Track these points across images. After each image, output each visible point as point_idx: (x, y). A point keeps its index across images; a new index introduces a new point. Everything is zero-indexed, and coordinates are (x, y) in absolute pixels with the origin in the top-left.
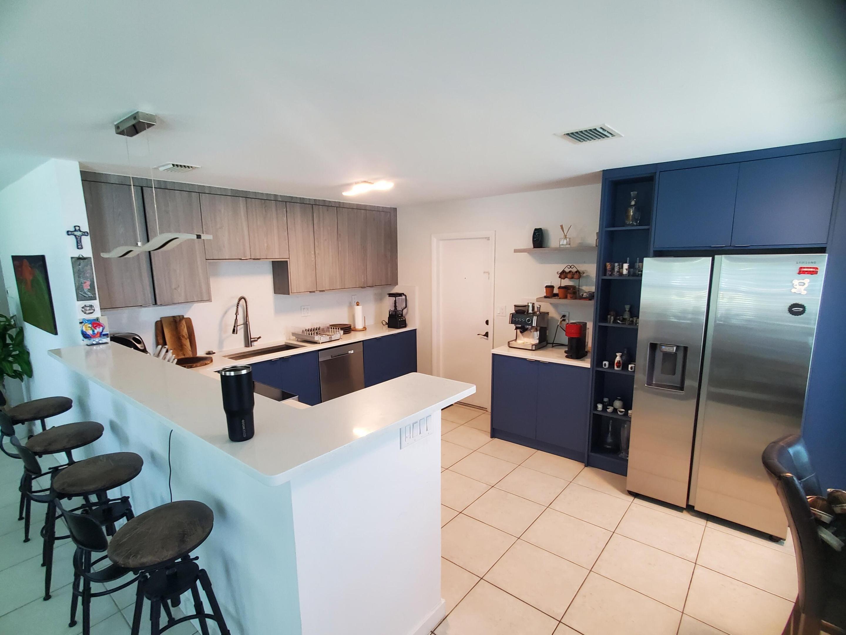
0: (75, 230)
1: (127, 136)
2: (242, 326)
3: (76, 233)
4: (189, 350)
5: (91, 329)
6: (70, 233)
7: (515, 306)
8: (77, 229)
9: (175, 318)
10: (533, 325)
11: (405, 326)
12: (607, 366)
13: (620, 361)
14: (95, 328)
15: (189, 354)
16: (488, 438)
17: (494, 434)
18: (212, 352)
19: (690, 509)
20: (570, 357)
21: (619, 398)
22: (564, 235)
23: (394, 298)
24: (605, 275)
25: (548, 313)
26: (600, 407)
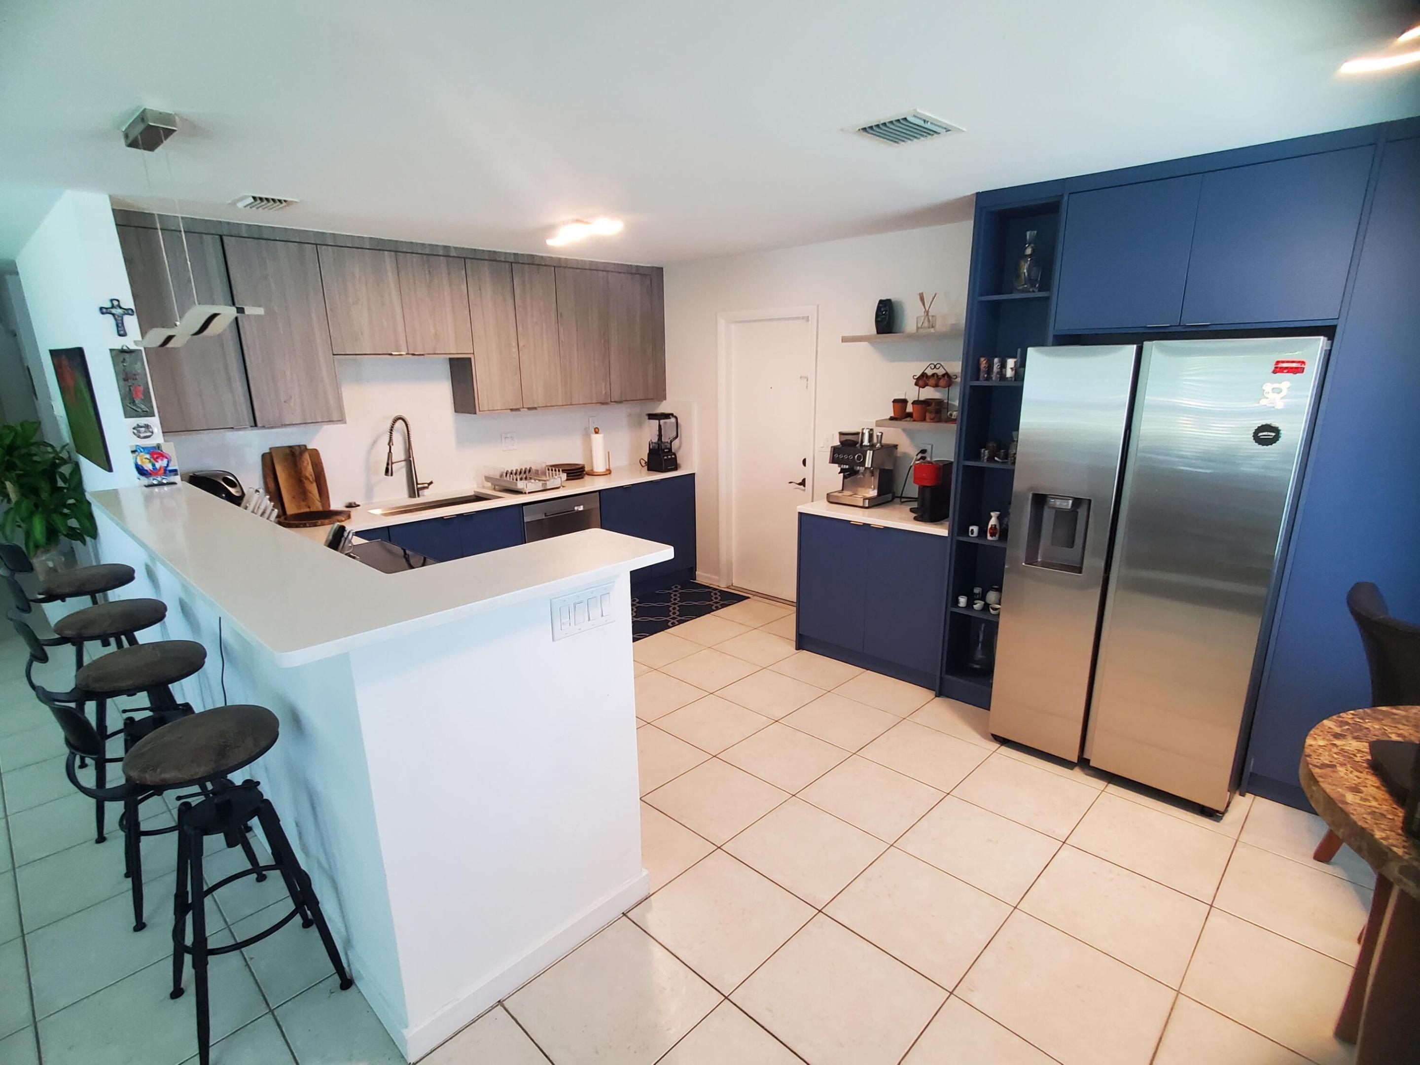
0: (113, 307)
1: (145, 149)
2: (403, 463)
3: (113, 311)
4: (315, 499)
5: (150, 462)
6: (104, 310)
7: (841, 434)
8: (115, 303)
9: (293, 450)
10: (866, 466)
11: (676, 467)
12: (975, 534)
13: (995, 525)
14: (156, 460)
15: (318, 506)
16: (791, 648)
17: (802, 643)
18: (355, 503)
19: (1083, 763)
20: (921, 519)
21: (996, 587)
22: (924, 310)
23: (657, 421)
24: (978, 379)
25: (897, 445)
26: (963, 601)
